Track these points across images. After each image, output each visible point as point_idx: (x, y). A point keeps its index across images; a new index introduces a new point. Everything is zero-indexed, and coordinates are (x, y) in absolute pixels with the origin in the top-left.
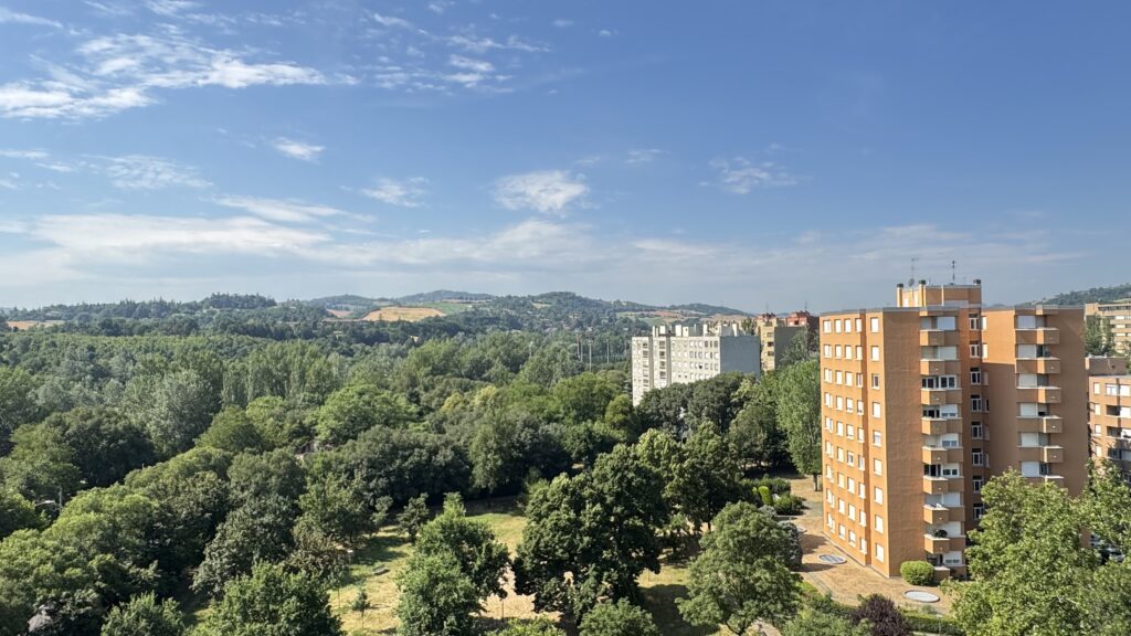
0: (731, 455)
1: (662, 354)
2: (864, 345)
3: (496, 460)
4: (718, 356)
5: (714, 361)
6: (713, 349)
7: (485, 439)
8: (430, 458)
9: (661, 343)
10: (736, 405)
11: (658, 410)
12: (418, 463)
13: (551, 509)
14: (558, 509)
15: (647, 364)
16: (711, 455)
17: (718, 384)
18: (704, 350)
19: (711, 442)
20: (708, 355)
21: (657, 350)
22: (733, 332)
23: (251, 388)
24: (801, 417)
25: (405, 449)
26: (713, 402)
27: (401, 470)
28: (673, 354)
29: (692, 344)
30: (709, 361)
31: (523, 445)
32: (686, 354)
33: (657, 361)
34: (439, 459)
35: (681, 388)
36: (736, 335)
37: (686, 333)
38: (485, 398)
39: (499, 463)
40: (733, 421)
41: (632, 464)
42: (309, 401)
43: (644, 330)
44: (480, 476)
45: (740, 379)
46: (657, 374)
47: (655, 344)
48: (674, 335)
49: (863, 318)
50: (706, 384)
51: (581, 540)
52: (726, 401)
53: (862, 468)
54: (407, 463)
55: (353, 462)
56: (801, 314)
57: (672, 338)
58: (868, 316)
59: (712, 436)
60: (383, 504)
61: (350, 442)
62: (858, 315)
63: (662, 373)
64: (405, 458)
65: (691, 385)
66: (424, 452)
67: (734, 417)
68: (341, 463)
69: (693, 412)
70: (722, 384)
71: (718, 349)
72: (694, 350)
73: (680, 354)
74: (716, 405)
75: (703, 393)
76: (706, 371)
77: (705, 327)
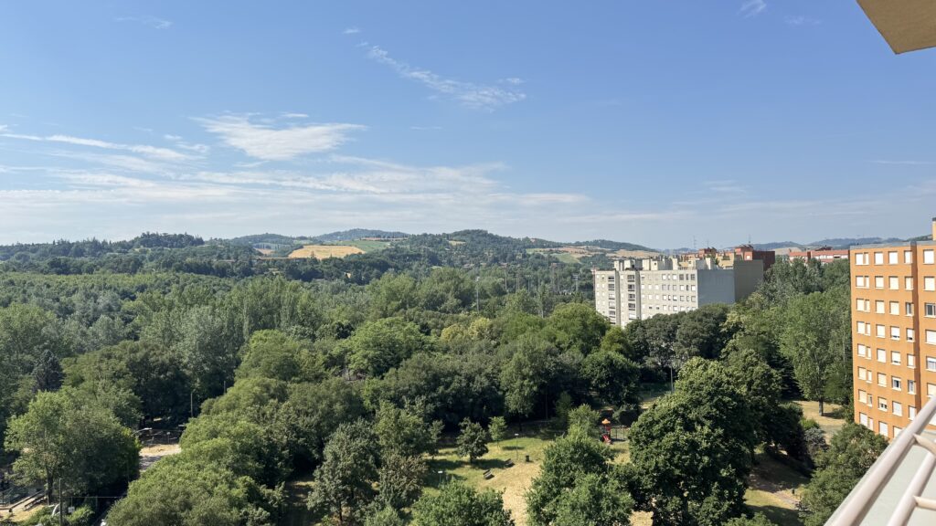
1: (630, 287)
2: (915, 276)
4: (695, 289)
5: (690, 294)
6: (690, 282)
8: (468, 385)
9: (629, 276)
10: (724, 335)
11: (644, 340)
12: (459, 391)
15: (613, 296)
17: (705, 315)
18: (679, 282)
20: (682, 288)
21: (624, 282)
22: (706, 266)
24: (809, 346)
25: (446, 376)
26: (703, 332)
27: (443, 398)
28: (643, 287)
29: (664, 277)
30: (686, 293)
31: (548, 372)
32: (657, 287)
33: (625, 294)
34: (476, 387)
35: (664, 319)
36: (709, 268)
37: (655, 268)
38: (480, 329)
40: (723, 350)
43: (606, 265)
44: (513, 401)
45: (726, 310)
46: (624, 305)
47: (622, 277)
48: (641, 269)
49: (914, 251)
50: (692, 315)
52: (716, 330)
54: (449, 390)
57: (641, 272)
58: (920, 248)
60: (437, 426)
61: (392, 370)
62: (909, 248)
63: (630, 305)
64: (447, 386)
65: (676, 316)
66: (462, 378)
67: (724, 346)
69: (682, 342)
70: (710, 315)
71: (696, 282)
72: (667, 283)
73: (650, 287)
74: (705, 335)
75: (691, 323)
76: (681, 303)
77: (675, 261)
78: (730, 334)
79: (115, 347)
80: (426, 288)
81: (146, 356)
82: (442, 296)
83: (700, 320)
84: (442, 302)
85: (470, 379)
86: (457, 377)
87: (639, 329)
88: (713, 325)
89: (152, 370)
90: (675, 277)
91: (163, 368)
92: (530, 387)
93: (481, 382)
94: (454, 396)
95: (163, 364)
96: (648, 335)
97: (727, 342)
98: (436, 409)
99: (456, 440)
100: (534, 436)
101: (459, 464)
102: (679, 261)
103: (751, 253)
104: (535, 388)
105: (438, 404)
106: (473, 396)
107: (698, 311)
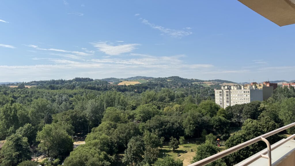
1: (227, 95)
6: (247, 94)
9: (227, 92)
10: (259, 111)
12: (169, 127)
18: (244, 94)
30: (246, 97)
33: (225, 97)
47: (224, 92)
57: (231, 90)
60: (162, 139)
63: (227, 101)
64: (166, 126)
65: (242, 105)
69: (244, 114)
70: (254, 105)
71: (249, 94)
72: (240, 94)
73: (234, 95)
74: (252, 111)
75: (248, 107)
76: (245, 101)
77: (242, 87)
78: (261, 111)
79: (67, 111)
80: (159, 95)
81: (76, 114)
82: (164, 97)
83: (251, 106)
84: (165, 99)
85: (173, 124)
86: (169, 123)
87: (230, 109)
88: (255, 108)
89: (77, 118)
90: (242, 92)
91: (81, 118)
92: (193, 127)
93: (177, 125)
94: (168, 129)
95: (81, 117)
96: (233, 111)
97: (260, 114)
98: (162, 133)
99: (168, 143)
100: (194, 143)
101: (170, 151)
102: (244, 86)
103: (269, 84)
104: (194, 128)
105: (163, 131)
106: (174, 130)
107: (250, 103)
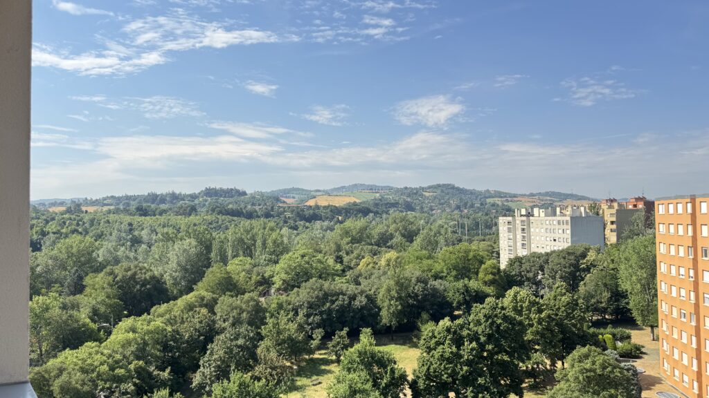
0: (581, 309)
1: (523, 230)
2: (694, 223)
3: (397, 306)
4: (569, 232)
5: (565, 236)
6: (565, 227)
7: (389, 290)
8: (350, 302)
9: (522, 221)
10: (584, 270)
11: (520, 273)
12: (342, 306)
13: (438, 344)
14: (444, 345)
15: (511, 237)
16: (564, 308)
17: (569, 254)
18: (557, 227)
19: (563, 298)
20: (561, 231)
21: (519, 227)
22: (581, 213)
23: (230, 252)
24: (639, 281)
26: (565, 267)
27: (330, 311)
28: (532, 230)
29: (547, 222)
30: (562, 236)
31: (417, 295)
32: (542, 230)
33: (519, 236)
34: (357, 303)
35: (539, 256)
36: (583, 216)
37: (542, 214)
38: (389, 261)
39: (399, 307)
40: (582, 283)
41: (500, 313)
42: (268, 261)
43: (509, 212)
44: (385, 317)
45: (587, 250)
46: (519, 244)
47: (518, 222)
48: (533, 216)
49: (693, 201)
50: (559, 254)
51: (461, 369)
52: (576, 266)
53: (694, 324)
54: (334, 306)
55: (297, 304)
56: (638, 199)
57: (531, 218)
58: (698, 200)
59: (565, 294)
60: (318, 334)
61: (296, 289)
62: (689, 200)
63: (523, 245)
64: (333, 302)
65: (547, 254)
66: (346, 298)
67: (583, 279)
68: (289, 304)
70: (573, 253)
71: (569, 227)
72: (549, 227)
73: (537, 230)
76: (560, 244)
77: (558, 209)
78: (588, 270)
82: (391, 234)
83: (564, 258)
85: (353, 298)
86: (341, 296)
87: (517, 264)
88: (574, 262)
89: (137, 284)
90: (555, 222)
91: (145, 283)
96: (524, 268)
97: (585, 276)
102: (561, 210)
